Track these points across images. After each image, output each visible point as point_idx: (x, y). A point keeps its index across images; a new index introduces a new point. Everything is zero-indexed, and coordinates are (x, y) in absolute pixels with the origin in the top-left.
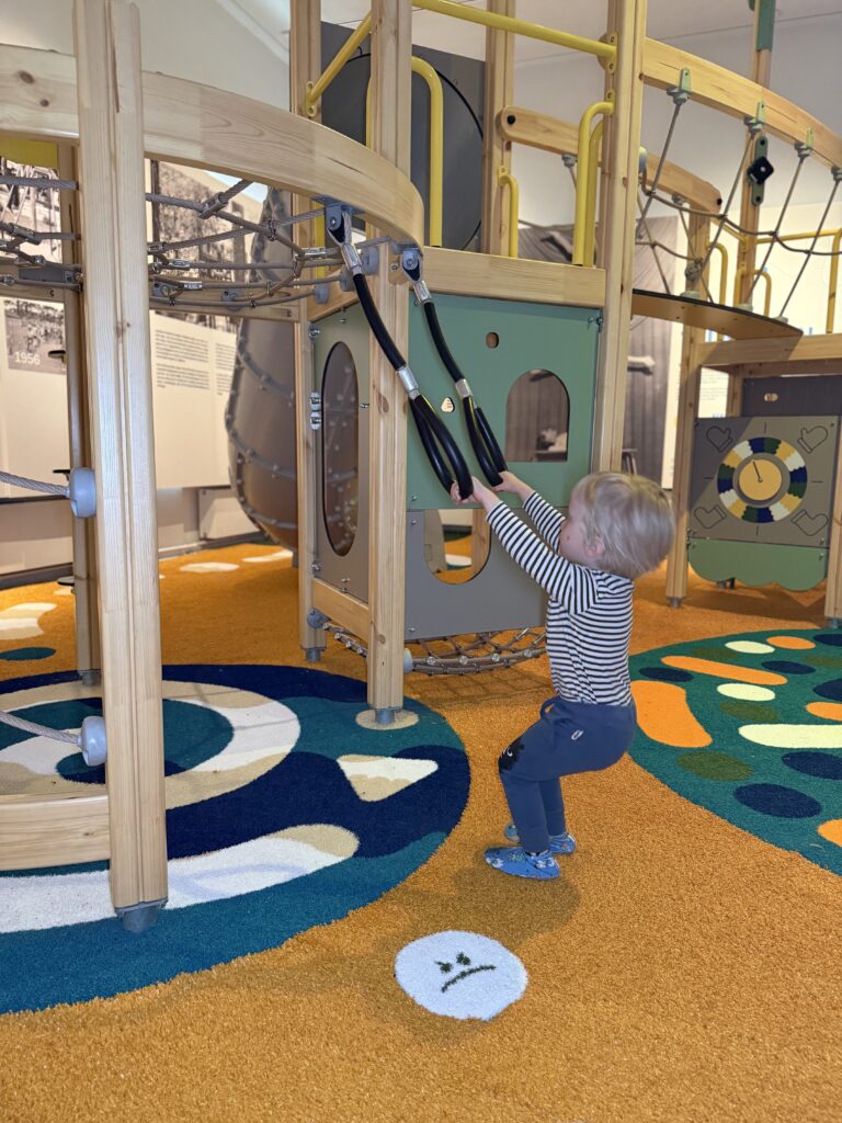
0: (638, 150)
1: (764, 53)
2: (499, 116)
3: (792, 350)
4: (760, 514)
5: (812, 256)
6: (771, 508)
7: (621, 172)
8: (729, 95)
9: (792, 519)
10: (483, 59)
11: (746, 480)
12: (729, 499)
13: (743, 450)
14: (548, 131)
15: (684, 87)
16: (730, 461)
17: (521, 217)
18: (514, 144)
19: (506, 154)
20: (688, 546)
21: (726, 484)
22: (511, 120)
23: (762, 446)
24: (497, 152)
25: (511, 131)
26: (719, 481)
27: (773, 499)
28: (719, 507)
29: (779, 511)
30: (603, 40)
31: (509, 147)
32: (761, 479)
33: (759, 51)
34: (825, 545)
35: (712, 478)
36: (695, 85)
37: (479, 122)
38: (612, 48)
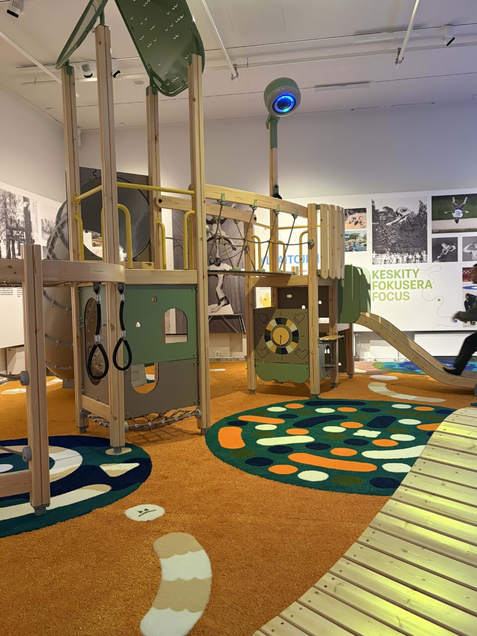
1: (273, 149)
2: (155, 199)
3: (288, 282)
4: (282, 350)
6: (287, 348)
7: (200, 236)
9: (296, 352)
11: (276, 336)
12: (270, 344)
13: (273, 323)
14: (176, 203)
15: (223, 200)
16: (268, 328)
17: (166, 236)
18: (162, 209)
19: (159, 213)
20: (255, 366)
21: (268, 338)
22: (160, 201)
23: (281, 322)
24: (155, 213)
25: (160, 205)
26: (265, 336)
27: (286, 344)
28: (266, 348)
29: (290, 349)
30: (190, 189)
31: (160, 210)
32: (281, 335)
33: (272, 148)
34: (308, 363)
35: (262, 336)
36: (227, 198)
37: (148, 200)
38: (193, 192)
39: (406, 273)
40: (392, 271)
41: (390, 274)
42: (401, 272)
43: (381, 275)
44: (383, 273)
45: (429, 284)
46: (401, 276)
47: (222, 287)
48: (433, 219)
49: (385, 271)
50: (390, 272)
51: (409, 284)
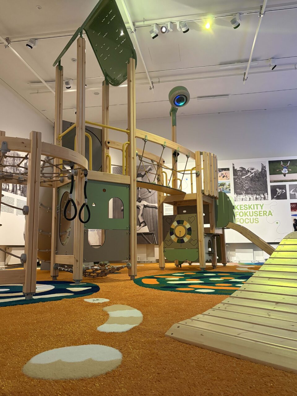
0: (136, 151)
2: (106, 142)
3: (184, 197)
4: (181, 241)
5: (185, 175)
6: (184, 239)
7: (132, 156)
8: (157, 140)
9: (190, 241)
10: (102, 129)
11: (177, 232)
12: (173, 237)
13: (175, 224)
14: (118, 145)
15: (146, 139)
16: (172, 227)
17: (112, 164)
18: (110, 148)
19: (108, 150)
20: (164, 251)
21: (172, 233)
22: (109, 143)
23: (180, 222)
24: (105, 149)
25: (108, 145)
26: (170, 232)
27: (184, 237)
28: (171, 240)
29: (186, 239)
30: (127, 130)
31: (108, 148)
32: (180, 231)
33: (173, 126)
34: (198, 248)
35: (168, 232)
36: (148, 138)
37: (101, 142)
38: (129, 131)
39: (255, 206)
40: (247, 206)
41: (245, 207)
42: (253, 206)
43: (241, 207)
44: (241, 206)
45: (270, 213)
46: (253, 208)
47: (142, 215)
48: (270, 174)
49: (242, 205)
50: (246, 206)
51: (258, 213)
